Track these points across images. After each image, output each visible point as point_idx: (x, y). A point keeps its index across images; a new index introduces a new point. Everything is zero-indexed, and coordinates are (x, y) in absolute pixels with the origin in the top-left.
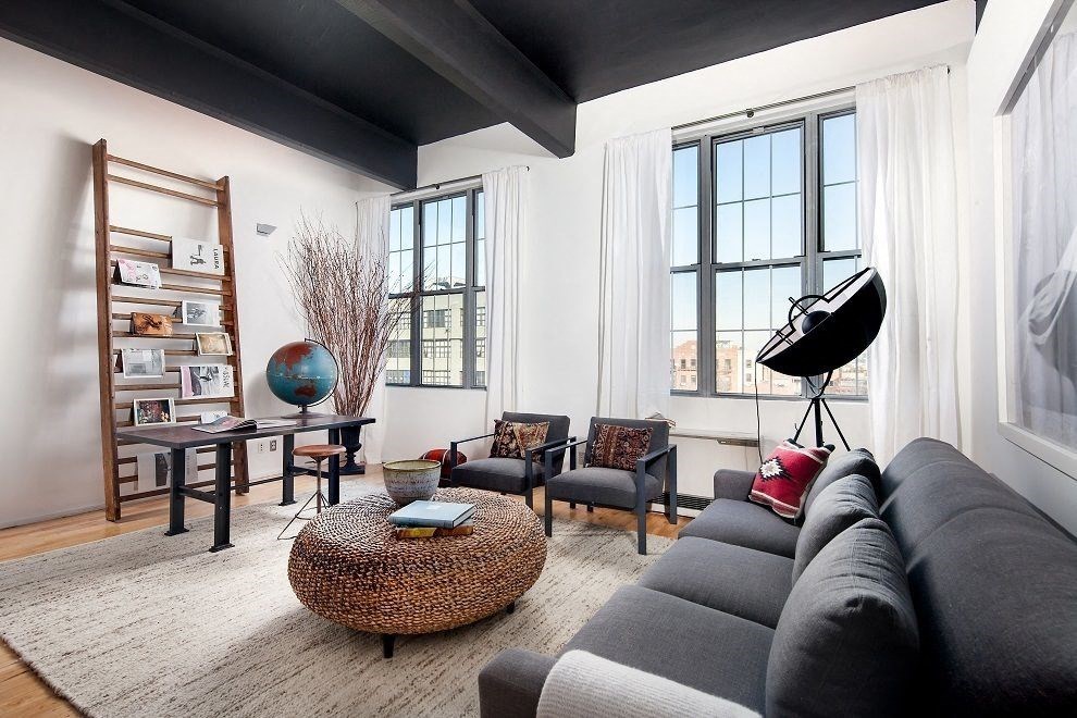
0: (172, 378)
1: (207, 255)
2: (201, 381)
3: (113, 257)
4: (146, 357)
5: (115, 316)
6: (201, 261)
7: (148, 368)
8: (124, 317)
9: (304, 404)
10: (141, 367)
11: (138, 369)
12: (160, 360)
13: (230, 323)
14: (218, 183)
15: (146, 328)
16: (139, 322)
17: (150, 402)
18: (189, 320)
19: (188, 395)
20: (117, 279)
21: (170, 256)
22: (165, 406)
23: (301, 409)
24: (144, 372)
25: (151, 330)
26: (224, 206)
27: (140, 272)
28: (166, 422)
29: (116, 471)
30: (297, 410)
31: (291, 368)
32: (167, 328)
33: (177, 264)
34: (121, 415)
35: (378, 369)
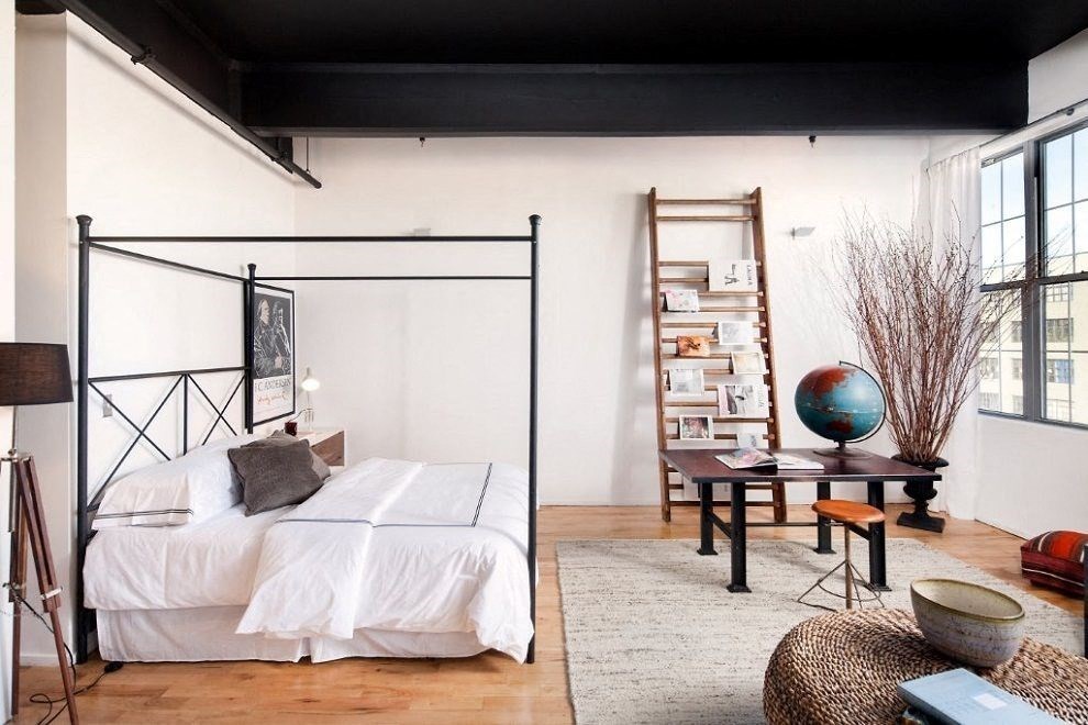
0: (710, 397)
1: (741, 273)
2: (737, 400)
3: (663, 288)
4: (688, 377)
5: (664, 341)
6: (735, 280)
7: (690, 386)
8: (671, 341)
9: (841, 440)
10: (684, 386)
11: (682, 388)
12: (699, 379)
13: (765, 340)
14: (751, 196)
15: (687, 350)
16: (682, 344)
17: (693, 419)
18: (725, 340)
19: (725, 414)
20: (665, 309)
21: (707, 280)
22: (704, 422)
23: (837, 445)
24: (687, 391)
25: (692, 352)
26: (756, 218)
27: (682, 299)
28: (705, 439)
29: (667, 478)
30: (832, 444)
31: (820, 398)
32: (705, 350)
33: (714, 286)
34: (671, 429)
35: (961, 393)
